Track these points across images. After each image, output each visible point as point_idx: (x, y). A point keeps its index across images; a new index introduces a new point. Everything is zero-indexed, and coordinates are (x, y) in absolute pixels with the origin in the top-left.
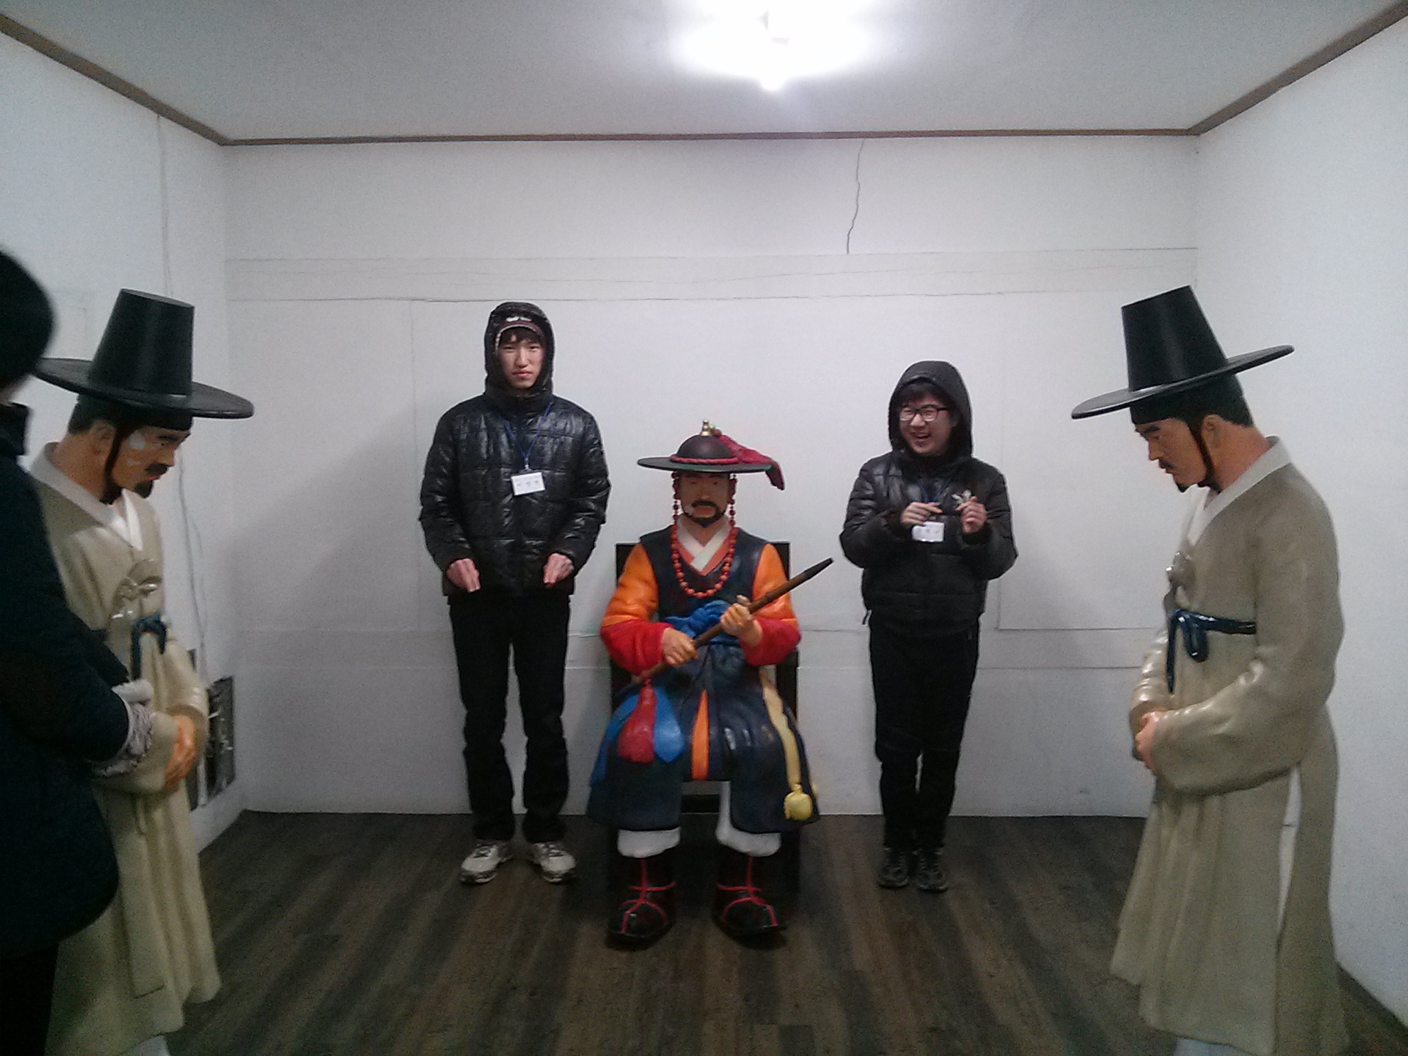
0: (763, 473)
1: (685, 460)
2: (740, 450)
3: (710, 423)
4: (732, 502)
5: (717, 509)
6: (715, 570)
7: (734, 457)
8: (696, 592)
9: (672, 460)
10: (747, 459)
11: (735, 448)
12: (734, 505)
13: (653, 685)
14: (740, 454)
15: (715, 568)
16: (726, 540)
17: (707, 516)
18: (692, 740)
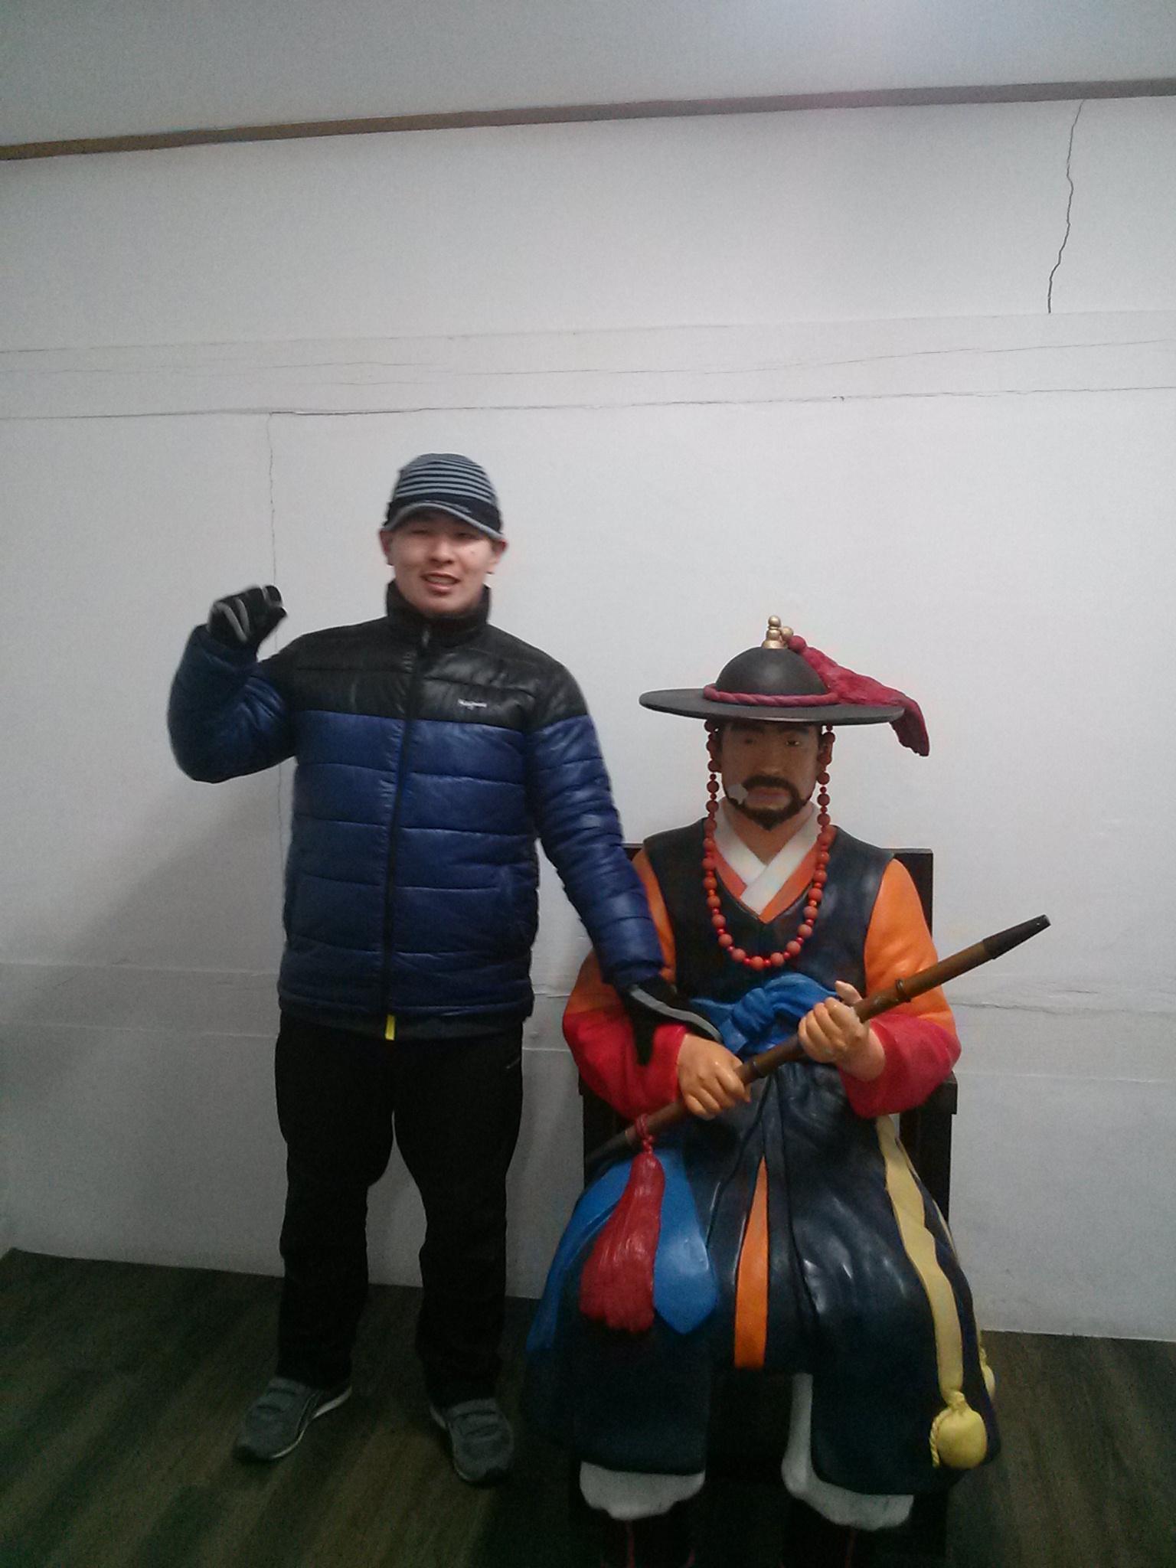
0: (888, 725)
1: (730, 696)
2: (841, 678)
3: (782, 624)
4: (824, 778)
5: (794, 792)
6: (787, 913)
7: (829, 691)
8: (750, 956)
9: (707, 696)
10: (853, 695)
11: (831, 673)
12: (826, 786)
13: (657, 1146)
14: (843, 686)
15: (787, 909)
16: (808, 856)
17: (773, 807)
18: (733, 1283)
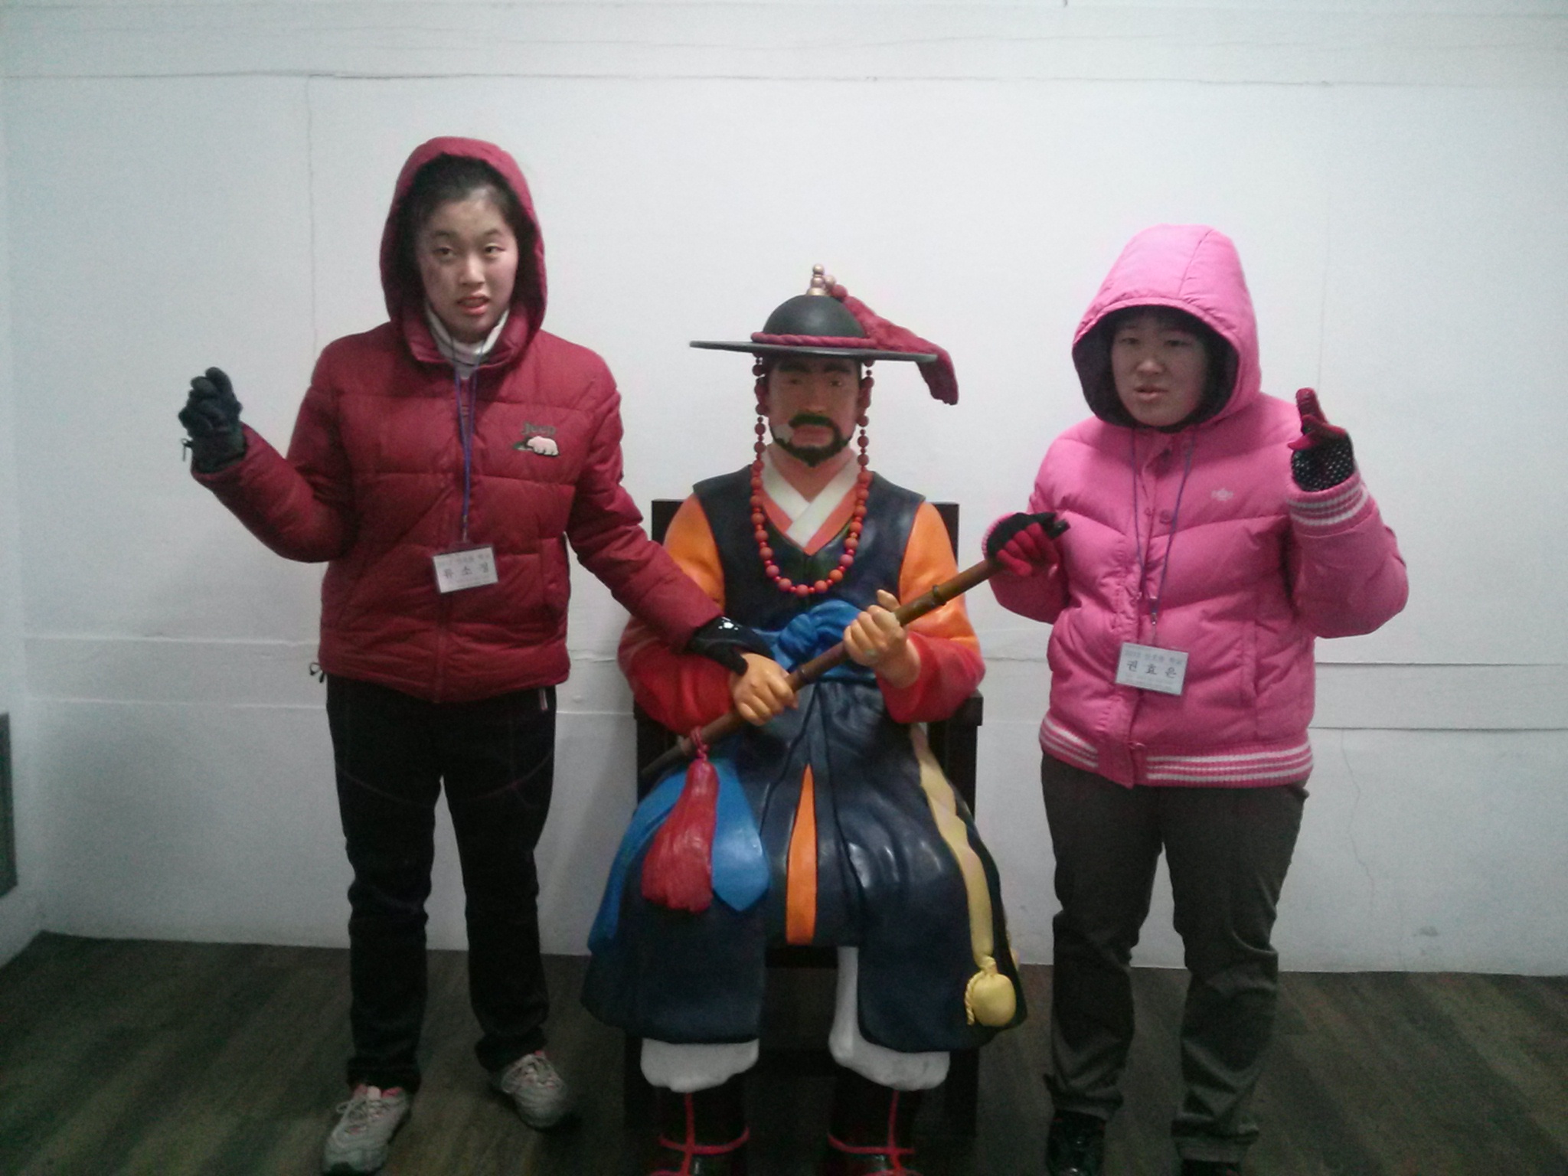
2: (879, 325)
3: (826, 274)
6: (830, 546)
7: (868, 337)
13: (711, 755)
15: (830, 542)
16: (849, 494)
17: (818, 445)
18: (784, 865)
